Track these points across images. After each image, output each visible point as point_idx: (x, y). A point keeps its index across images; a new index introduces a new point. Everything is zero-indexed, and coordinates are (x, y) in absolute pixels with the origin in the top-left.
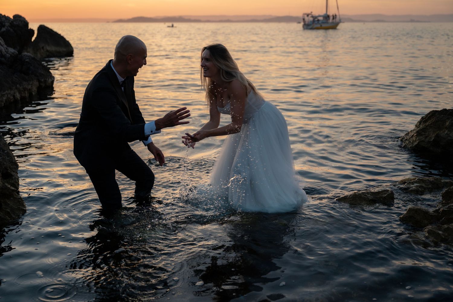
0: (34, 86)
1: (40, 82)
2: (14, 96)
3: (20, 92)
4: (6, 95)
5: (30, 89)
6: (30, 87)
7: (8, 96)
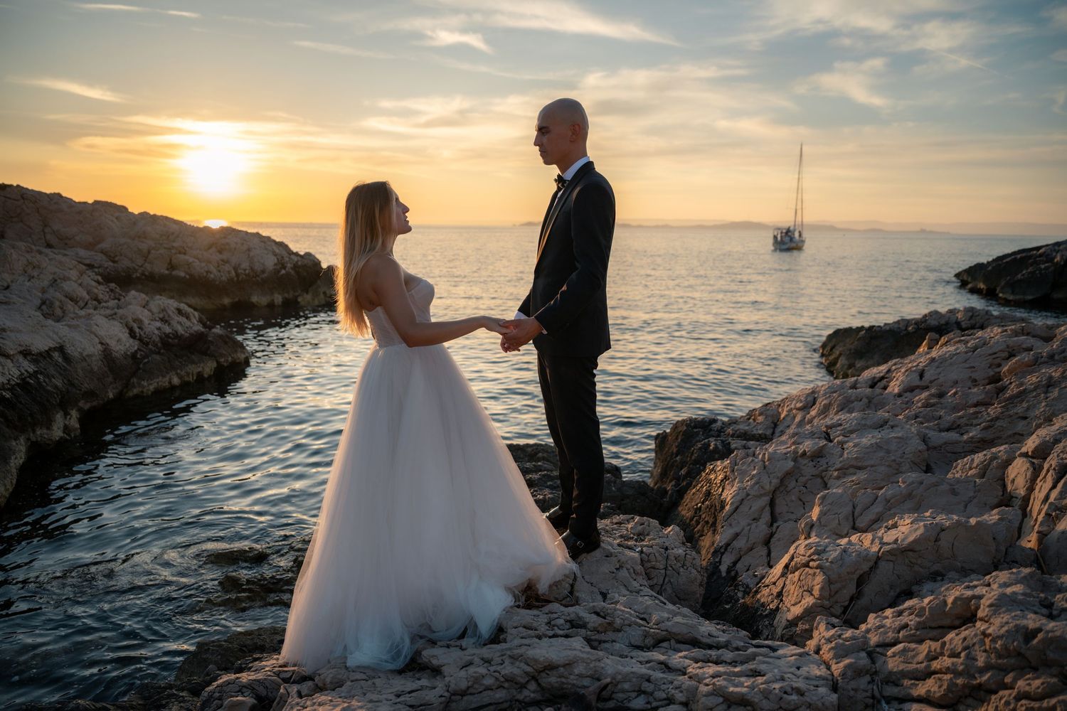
0: (208, 367)
1: (217, 362)
2: (170, 383)
3: (180, 377)
4: (156, 384)
5: (199, 372)
6: (200, 369)
7: (158, 383)
